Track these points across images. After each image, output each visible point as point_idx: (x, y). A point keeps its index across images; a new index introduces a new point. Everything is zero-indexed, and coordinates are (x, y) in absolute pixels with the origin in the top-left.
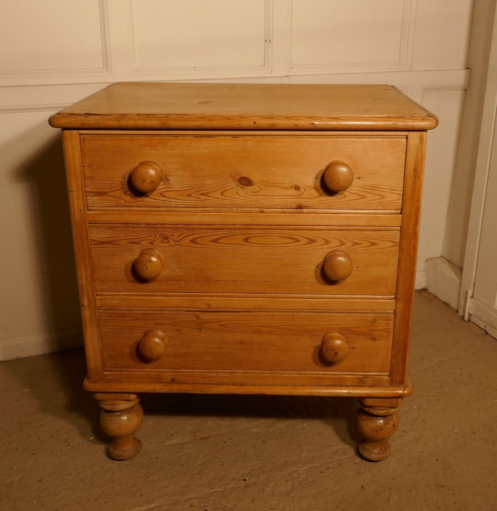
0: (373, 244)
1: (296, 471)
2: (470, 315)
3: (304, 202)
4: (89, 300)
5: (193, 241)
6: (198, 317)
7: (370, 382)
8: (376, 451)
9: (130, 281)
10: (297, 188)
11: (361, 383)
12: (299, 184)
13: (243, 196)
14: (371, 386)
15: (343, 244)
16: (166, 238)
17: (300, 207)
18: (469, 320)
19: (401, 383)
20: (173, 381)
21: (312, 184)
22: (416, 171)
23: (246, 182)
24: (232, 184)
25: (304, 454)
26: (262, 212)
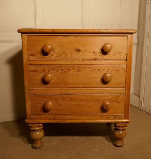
0: (118, 71)
1: (94, 150)
2: (143, 108)
3: (96, 57)
4: (28, 91)
5: (62, 70)
6: (63, 96)
8: (120, 143)
9: (41, 84)
10: (94, 53)
12: (95, 51)
13: (77, 55)
15: (108, 71)
16: (53, 70)
17: (95, 59)
18: (143, 110)
20: (54, 119)
21: (99, 52)
23: (78, 51)
24: (74, 51)
25: (97, 145)
26: (83, 61)
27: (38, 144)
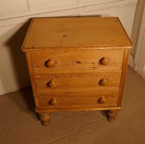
0: (114, 76)
1: (92, 126)
2: (136, 70)
3: (95, 67)
4: (36, 92)
5: (64, 77)
6: (66, 94)
7: (112, 106)
8: (113, 120)
9: (47, 87)
10: (93, 63)
11: (109, 107)
12: (94, 62)
13: (78, 65)
14: (112, 107)
15: (106, 76)
16: (57, 77)
18: (136, 72)
19: (120, 106)
20: (59, 109)
21: (98, 62)
22: (126, 58)
23: (79, 62)
24: (75, 63)
26: (83, 69)
27: (47, 123)
